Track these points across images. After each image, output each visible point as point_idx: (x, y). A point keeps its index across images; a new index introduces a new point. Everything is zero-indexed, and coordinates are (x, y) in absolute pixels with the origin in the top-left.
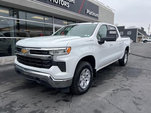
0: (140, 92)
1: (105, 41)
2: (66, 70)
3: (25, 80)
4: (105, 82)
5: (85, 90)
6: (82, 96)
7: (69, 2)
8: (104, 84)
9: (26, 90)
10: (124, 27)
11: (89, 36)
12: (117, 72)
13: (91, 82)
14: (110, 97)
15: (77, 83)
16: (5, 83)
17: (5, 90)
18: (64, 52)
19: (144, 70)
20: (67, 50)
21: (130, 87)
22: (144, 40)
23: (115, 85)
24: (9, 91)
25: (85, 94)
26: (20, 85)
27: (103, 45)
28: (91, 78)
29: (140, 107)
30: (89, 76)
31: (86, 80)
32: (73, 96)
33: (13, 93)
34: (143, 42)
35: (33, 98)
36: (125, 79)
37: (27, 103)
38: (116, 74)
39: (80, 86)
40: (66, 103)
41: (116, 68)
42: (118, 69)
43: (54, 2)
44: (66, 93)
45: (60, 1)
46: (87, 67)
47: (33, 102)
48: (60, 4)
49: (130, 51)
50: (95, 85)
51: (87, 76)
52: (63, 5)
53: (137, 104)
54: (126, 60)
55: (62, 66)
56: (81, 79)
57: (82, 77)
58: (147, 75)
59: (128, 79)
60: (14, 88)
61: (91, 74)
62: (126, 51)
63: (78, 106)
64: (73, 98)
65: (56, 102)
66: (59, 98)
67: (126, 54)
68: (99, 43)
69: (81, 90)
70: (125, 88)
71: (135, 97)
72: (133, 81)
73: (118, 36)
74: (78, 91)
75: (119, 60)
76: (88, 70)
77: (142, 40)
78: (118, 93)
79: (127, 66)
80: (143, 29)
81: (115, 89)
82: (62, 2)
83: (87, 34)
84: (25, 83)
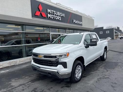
0: (116, 79)
1: (90, 46)
2: (67, 67)
3: (37, 75)
4: (92, 74)
5: (79, 79)
6: (77, 83)
7: (60, 16)
8: (91, 75)
9: (40, 81)
10: (103, 28)
11: (78, 43)
12: (99, 66)
13: (82, 74)
14: (96, 84)
15: (74, 75)
16: (25, 77)
17: (27, 82)
18: (65, 56)
19: (119, 63)
20: (67, 55)
21: (109, 76)
22: (120, 37)
23: (98, 75)
24: (30, 83)
25: (79, 82)
26: (35, 78)
27: (88, 48)
28: (82, 71)
29: (115, 88)
30: (81, 70)
31: (79, 73)
32: (71, 84)
33: (33, 83)
34: (119, 39)
35: (47, 86)
36: (105, 70)
37: (44, 89)
38: (99, 67)
39: (76, 77)
40: (68, 88)
41: (99, 62)
42: (100, 63)
43: (50, 18)
44: (67, 82)
45: (55, 17)
46: (79, 64)
47: (47, 89)
48: (54, 18)
49: (108, 49)
50: (85, 76)
51: (80, 70)
52: (57, 19)
53: (113, 87)
54: (106, 56)
55: (65, 65)
56: (76, 72)
57: (76, 71)
58: (122, 67)
59: (107, 71)
60: (32, 80)
61: (82, 68)
62: (105, 50)
63: (76, 90)
64: (72, 85)
65: (61, 88)
66: (63, 85)
67: (105, 52)
68: (86, 48)
69: (76, 80)
70: (106, 77)
71: (112, 83)
72: (111, 72)
73: (98, 40)
74: (75, 80)
75: (101, 57)
76: (80, 66)
77: (119, 37)
78: (101, 81)
79: (106, 60)
80: (118, 28)
81: (98, 78)
82: (56, 17)
83: (78, 42)
84: (38, 77)
